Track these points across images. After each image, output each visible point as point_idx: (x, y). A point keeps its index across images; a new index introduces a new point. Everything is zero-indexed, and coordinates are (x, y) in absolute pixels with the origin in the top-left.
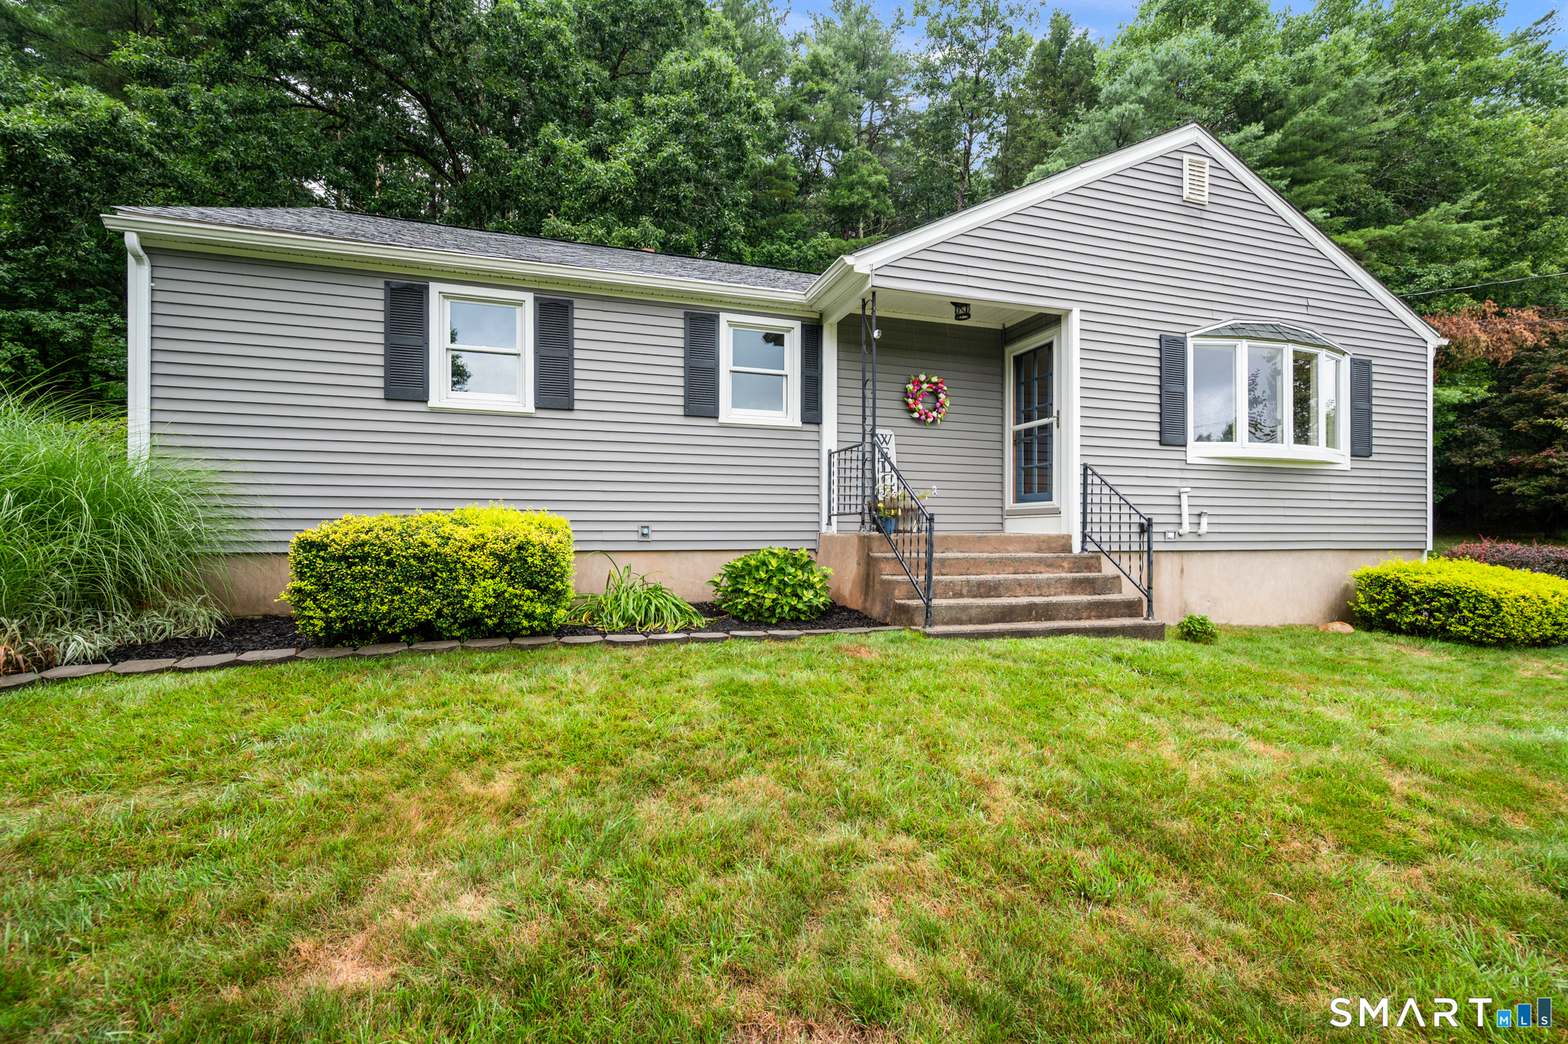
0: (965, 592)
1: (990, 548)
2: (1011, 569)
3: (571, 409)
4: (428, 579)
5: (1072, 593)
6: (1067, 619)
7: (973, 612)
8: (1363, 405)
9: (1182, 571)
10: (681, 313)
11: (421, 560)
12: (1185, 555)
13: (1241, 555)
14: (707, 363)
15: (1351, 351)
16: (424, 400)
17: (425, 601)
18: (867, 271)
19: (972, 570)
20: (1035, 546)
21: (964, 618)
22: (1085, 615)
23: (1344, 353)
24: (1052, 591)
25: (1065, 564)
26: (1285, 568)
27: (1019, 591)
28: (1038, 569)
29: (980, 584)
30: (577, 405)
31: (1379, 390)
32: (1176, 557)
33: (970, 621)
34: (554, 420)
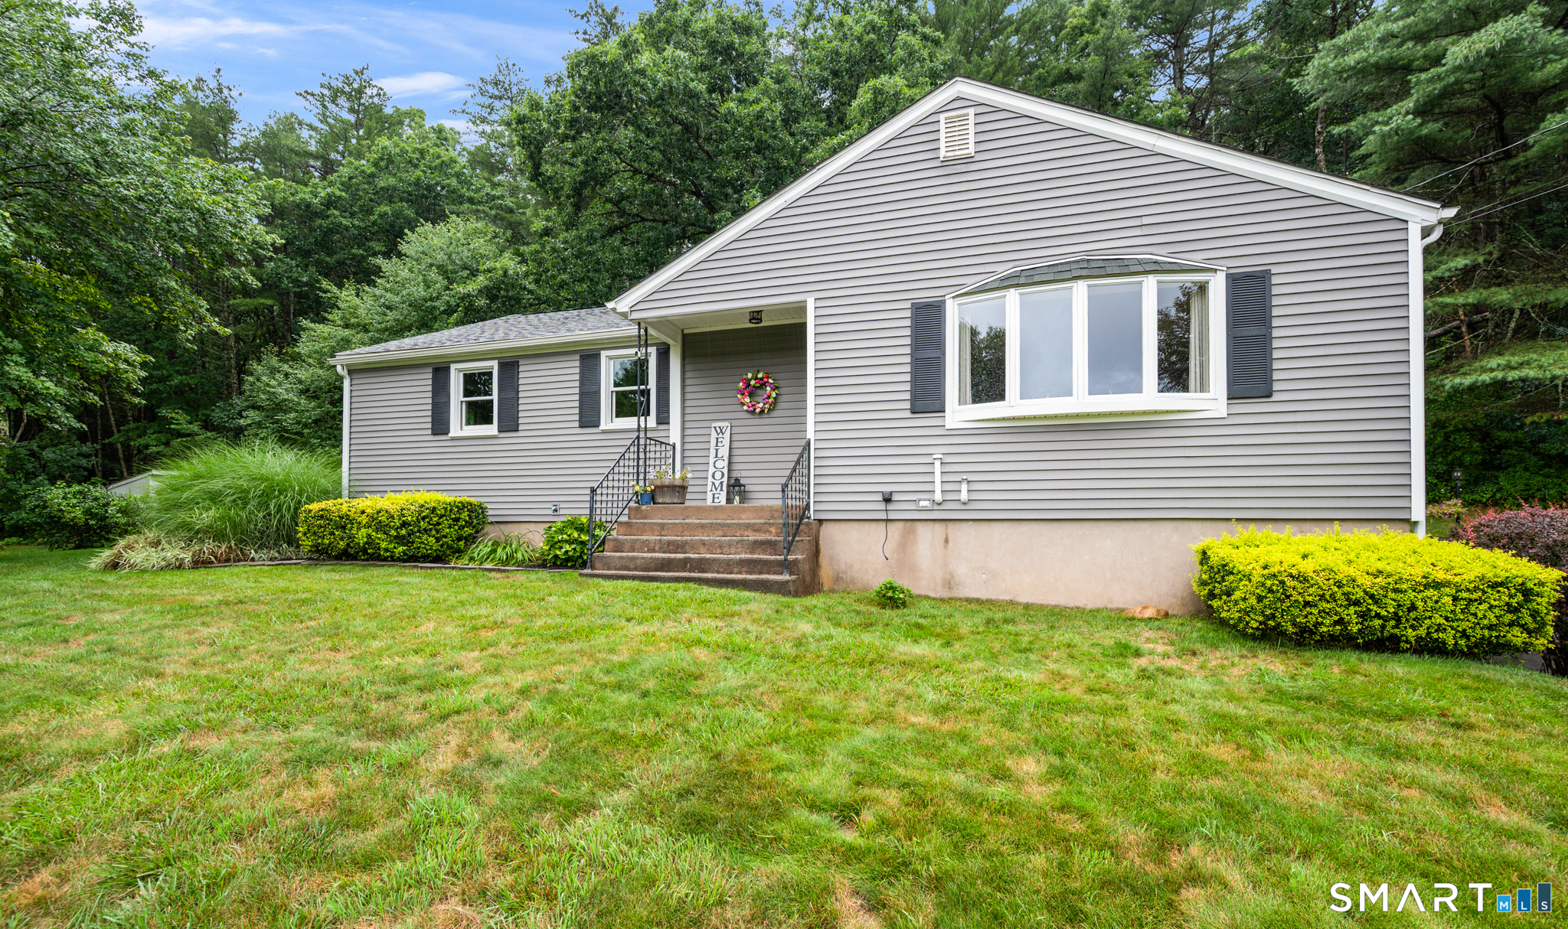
0: (657, 548)
1: (725, 516)
2: (720, 533)
3: (517, 430)
4: (344, 528)
5: (752, 553)
6: (718, 572)
7: (638, 562)
8: (1253, 331)
9: (947, 541)
10: (578, 357)
11: (341, 518)
12: (951, 525)
13: (1035, 526)
14: (593, 388)
15: (1223, 266)
16: (447, 434)
17: (342, 539)
18: (626, 309)
19: (686, 533)
20: (768, 514)
21: (632, 566)
22: (736, 570)
23: (1215, 271)
24: (733, 550)
25: (773, 530)
26: (1108, 541)
27: (702, 549)
28: (746, 533)
29: (669, 543)
30: (521, 427)
31: (1281, 307)
32: (938, 526)
33: (636, 569)
34: (509, 438)
